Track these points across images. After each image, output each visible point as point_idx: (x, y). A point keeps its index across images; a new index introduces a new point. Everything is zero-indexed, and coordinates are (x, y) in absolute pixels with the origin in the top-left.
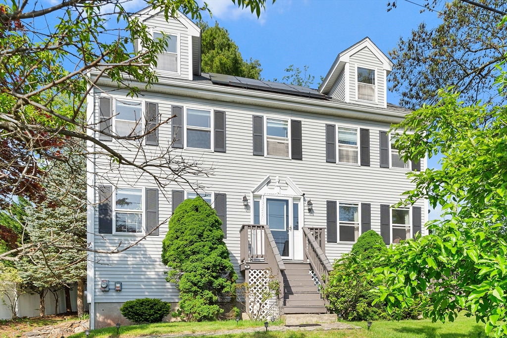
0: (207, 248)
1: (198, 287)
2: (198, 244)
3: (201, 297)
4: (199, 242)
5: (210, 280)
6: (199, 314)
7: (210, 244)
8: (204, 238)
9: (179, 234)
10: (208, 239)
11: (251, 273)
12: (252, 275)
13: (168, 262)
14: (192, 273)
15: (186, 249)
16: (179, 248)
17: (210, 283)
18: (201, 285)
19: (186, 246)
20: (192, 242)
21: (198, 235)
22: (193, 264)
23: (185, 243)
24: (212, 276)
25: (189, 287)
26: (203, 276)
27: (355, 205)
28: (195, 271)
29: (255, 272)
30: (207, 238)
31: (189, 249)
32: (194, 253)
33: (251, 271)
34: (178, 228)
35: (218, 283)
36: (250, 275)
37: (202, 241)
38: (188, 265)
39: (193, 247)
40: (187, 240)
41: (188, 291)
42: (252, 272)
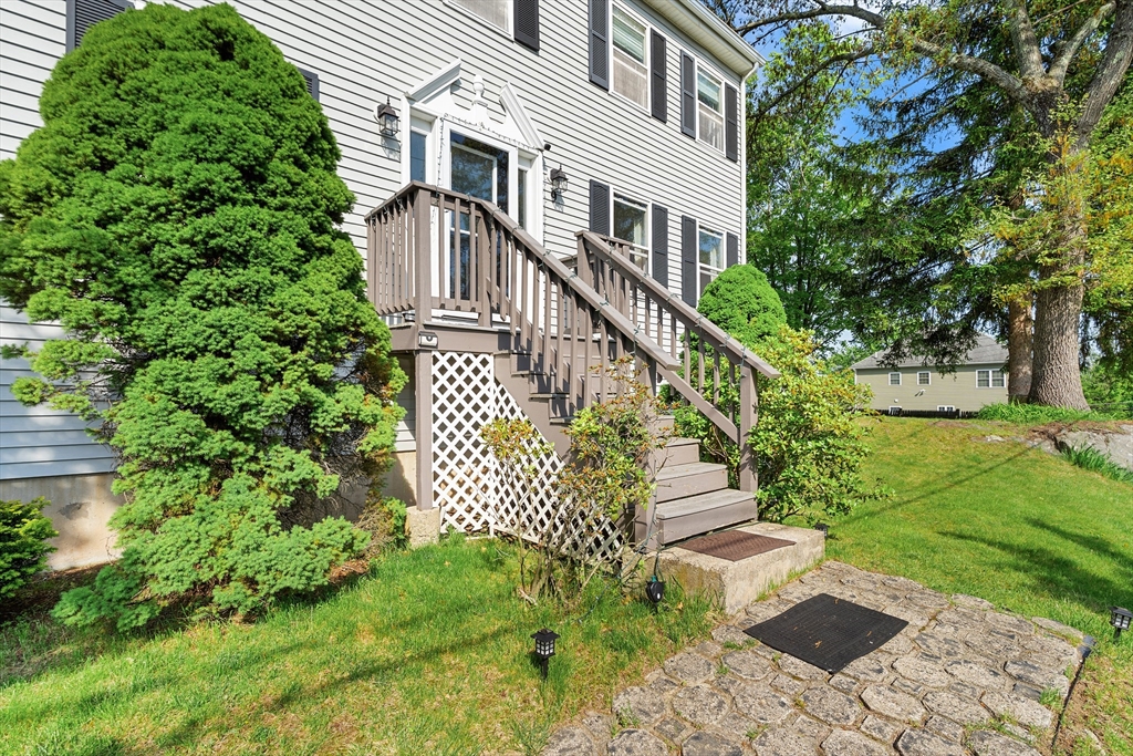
0: (285, 245)
1: (237, 435)
2: (239, 212)
3: (252, 481)
4: (246, 203)
5: (304, 395)
6: (251, 582)
7: (302, 224)
8: (273, 194)
9: (112, 144)
10: (292, 201)
11: (439, 365)
12: (443, 370)
13: (34, 290)
14: (200, 361)
15: (165, 230)
16: (116, 219)
17: (303, 412)
18: (259, 427)
19: (161, 214)
20: (200, 199)
21: (240, 168)
22: (212, 315)
23: (156, 195)
24: (315, 380)
25: (186, 439)
26: (268, 378)
27: (640, 204)
28: (218, 354)
29: (452, 361)
30: (288, 193)
31: (186, 232)
32: (213, 256)
33: (438, 355)
34: (106, 111)
35: (338, 410)
36: (435, 370)
37: (263, 204)
38: (174, 320)
39: (207, 223)
40: (168, 183)
41: (177, 459)
42: (443, 361)
